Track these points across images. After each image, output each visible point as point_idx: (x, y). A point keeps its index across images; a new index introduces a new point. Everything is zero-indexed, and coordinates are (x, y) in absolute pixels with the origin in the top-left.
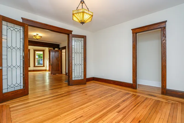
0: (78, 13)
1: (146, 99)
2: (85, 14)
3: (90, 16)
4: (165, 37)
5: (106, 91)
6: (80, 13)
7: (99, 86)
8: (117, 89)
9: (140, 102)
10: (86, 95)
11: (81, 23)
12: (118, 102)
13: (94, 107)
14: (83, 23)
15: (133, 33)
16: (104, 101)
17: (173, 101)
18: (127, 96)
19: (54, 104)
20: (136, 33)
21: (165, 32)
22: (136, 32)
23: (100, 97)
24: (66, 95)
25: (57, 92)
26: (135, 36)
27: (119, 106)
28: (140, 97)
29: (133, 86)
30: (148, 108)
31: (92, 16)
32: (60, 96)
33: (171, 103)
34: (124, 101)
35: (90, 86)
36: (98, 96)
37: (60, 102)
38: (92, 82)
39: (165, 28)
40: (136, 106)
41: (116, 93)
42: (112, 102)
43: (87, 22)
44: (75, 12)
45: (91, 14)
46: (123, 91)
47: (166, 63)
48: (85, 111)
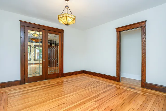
0: (62, 17)
1: (126, 91)
2: (68, 18)
3: (73, 19)
4: (145, 35)
5: (91, 83)
6: (64, 17)
7: (87, 78)
8: (102, 82)
9: (119, 94)
10: (73, 86)
11: (66, 25)
12: (99, 93)
13: (76, 96)
14: (67, 25)
15: (117, 31)
16: (87, 91)
17: (149, 93)
18: (109, 88)
19: (44, 92)
20: (120, 32)
21: (145, 31)
22: (120, 30)
23: (85, 88)
24: (56, 86)
25: (49, 83)
26: (119, 34)
27: (98, 96)
28: (121, 89)
29: (117, 79)
30: (124, 99)
31: (75, 19)
32: (50, 86)
33: (147, 95)
34: (104, 92)
35: (79, 78)
36: (83, 87)
37: (49, 91)
38: (82, 74)
39: (145, 27)
40: (114, 97)
41: (100, 85)
42: (93, 93)
43: (71, 24)
44: (60, 16)
45: (74, 17)
46: (107, 83)
47: (145, 59)
48: (67, 99)
